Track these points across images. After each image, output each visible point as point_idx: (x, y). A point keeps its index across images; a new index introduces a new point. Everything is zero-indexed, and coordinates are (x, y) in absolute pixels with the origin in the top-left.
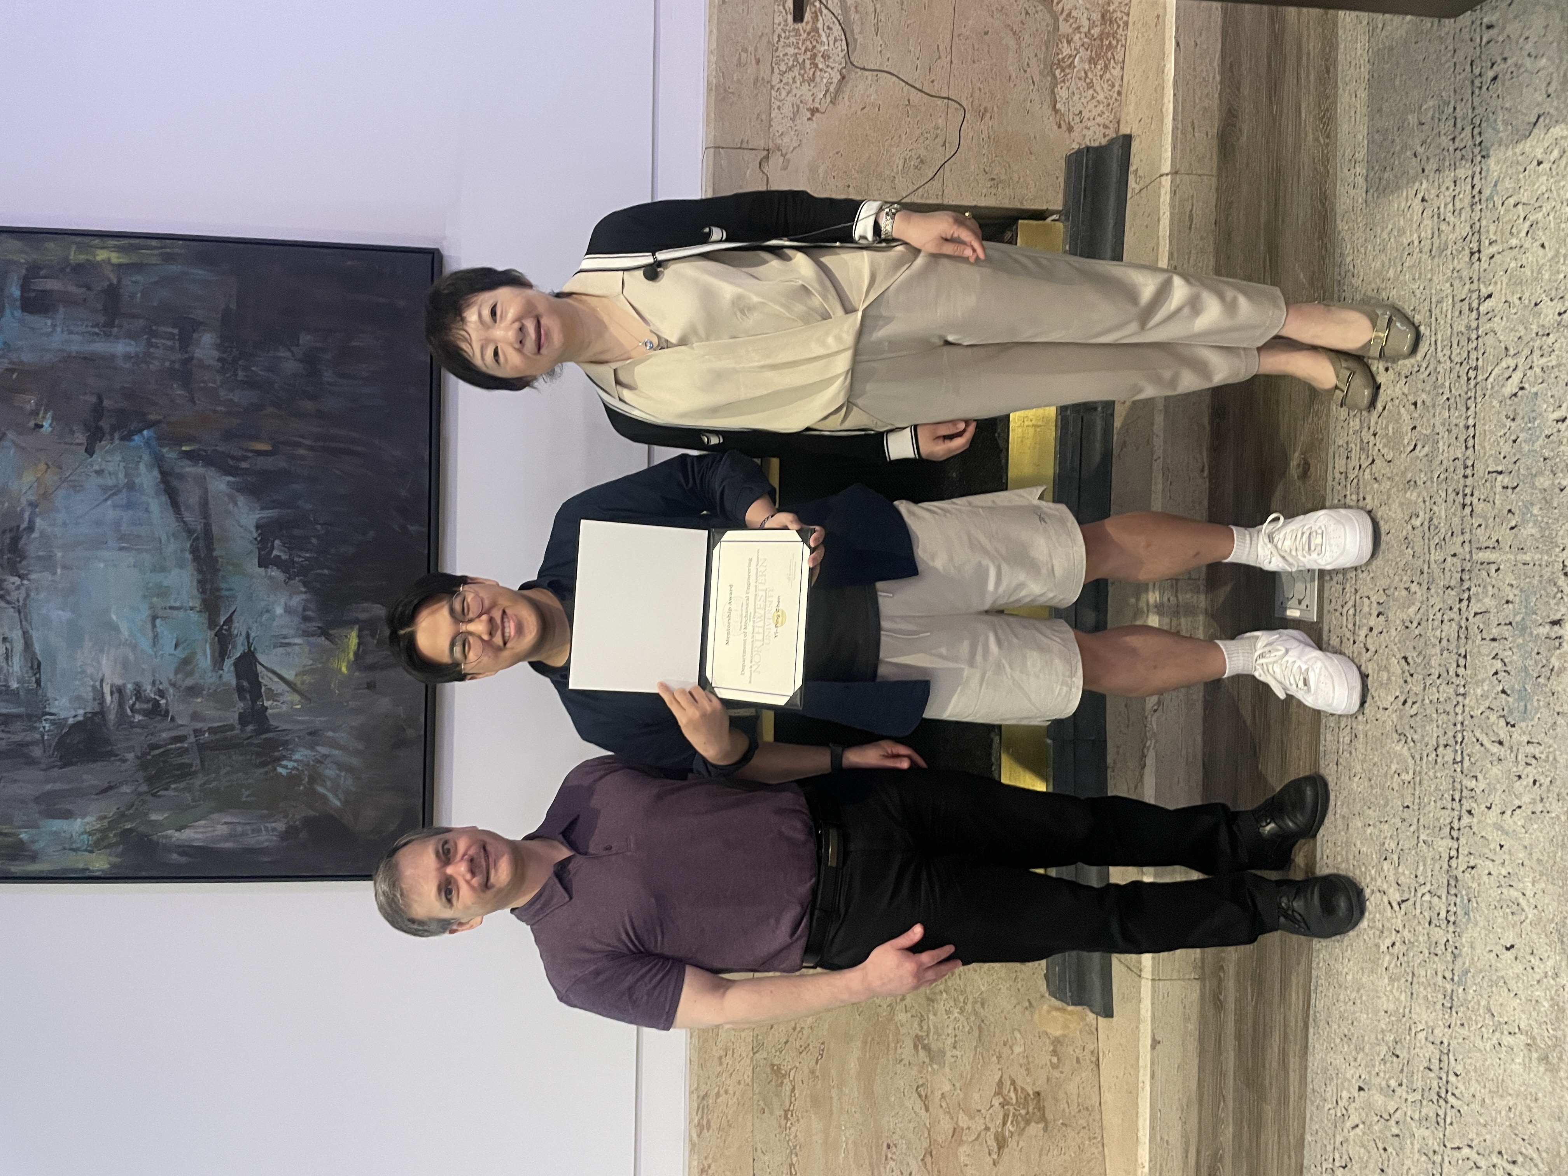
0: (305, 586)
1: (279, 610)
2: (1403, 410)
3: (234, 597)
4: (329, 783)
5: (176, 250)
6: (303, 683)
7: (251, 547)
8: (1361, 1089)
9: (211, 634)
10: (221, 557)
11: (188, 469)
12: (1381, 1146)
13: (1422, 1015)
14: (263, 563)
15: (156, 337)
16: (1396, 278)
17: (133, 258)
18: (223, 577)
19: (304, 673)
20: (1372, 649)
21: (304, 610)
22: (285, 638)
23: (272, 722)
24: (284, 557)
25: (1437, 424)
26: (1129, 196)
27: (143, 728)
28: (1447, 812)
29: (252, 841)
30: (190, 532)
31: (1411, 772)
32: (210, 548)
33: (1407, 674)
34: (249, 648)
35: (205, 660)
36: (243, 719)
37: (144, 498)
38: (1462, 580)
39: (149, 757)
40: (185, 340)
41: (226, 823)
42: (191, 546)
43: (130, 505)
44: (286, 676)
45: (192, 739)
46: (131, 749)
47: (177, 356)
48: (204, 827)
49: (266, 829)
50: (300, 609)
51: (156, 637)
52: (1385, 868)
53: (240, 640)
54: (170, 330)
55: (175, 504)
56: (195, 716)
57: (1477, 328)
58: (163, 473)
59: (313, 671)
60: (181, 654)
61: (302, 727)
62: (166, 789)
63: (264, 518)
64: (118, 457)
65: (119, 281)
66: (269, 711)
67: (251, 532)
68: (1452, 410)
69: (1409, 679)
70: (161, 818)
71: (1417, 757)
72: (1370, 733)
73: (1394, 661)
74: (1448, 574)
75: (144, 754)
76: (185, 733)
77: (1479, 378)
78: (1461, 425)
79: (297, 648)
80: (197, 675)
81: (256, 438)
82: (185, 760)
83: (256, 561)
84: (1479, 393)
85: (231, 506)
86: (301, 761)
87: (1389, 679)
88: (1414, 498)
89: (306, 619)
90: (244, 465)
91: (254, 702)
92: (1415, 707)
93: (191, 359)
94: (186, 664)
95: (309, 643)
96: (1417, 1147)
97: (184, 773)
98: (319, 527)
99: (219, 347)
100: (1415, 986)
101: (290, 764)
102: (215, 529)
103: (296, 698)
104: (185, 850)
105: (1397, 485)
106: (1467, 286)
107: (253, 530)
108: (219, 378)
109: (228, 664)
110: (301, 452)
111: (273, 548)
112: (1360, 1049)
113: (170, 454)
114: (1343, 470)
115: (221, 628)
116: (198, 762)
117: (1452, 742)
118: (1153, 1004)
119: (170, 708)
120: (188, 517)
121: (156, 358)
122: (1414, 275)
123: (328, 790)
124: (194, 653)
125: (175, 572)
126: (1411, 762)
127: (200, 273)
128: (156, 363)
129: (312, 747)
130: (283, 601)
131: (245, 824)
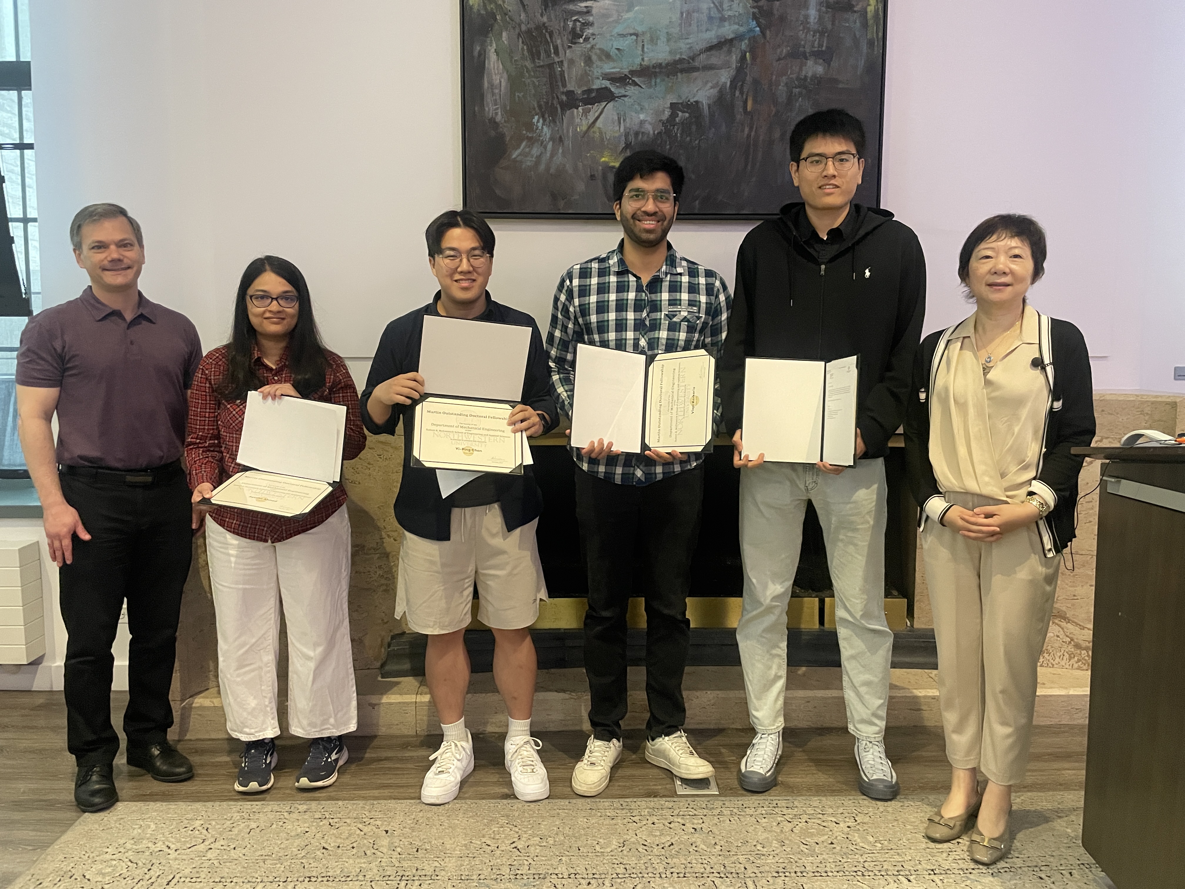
0: (658, 133)
1: (642, 117)
2: (826, 837)
3: (650, 87)
4: (527, 150)
5: (876, 49)
6: (594, 132)
7: (684, 98)
8: (387, 832)
9: (626, 71)
10: (677, 79)
11: (734, 57)
12: (355, 845)
13: (451, 864)
14: (673, 106)
15: (820, 36)
16: (907, 830)
17: (871, 22)
18: (663, 80)
19: (601, 133)
20: (672, 826)
21: (643, 133)
22: (624, 120)
23: (568, 112)
24: (677, 120)
25: (824, 856)
26: (926, 671)
27: (564, 27)
28: (584, 871)
29: (489, 99)
30: (693, 59)
31: (602, 850)
32: (682, 71)
33: (663, 846)
34: (617, 97)
35: (609, 68)
36: (570, 94)
37: (715, 28)
38: (731, 873)
39: (544, 31)
40: (818, 55)
41: (500, 82)
42: (684, 59)
43: (710, 18)
44: (599, 121)
45: (557, 59)
46: (550, 19)
47: (808, 50)
48: (498, 67)
49: (497, 109)
50: (643, 130)
51: (623, 36)
52: (535, 839)
53: (622, 91)
54: (825, 45)
55: (710, 48)
56: (572, 62)
57: (887, 875)
58: (731, 40)
59: (602, 139)
60: (613, 52)
61: (565, 131)
62: (523, 43)
63: (703, 106)
64: (741, 11)
65: (855, 12)
66: (576, 110)
67: (694, 97)
68: (834, 864)
69: (660, 847)
70: (504, 39)
71: (612, 853)
72: (617, 827)
73: (669, 838)
74: (733, 865)
75: (546, 28)
76: (560, 55)
77: (859, 878)
78: (826, 869)
79: (618, 128)
80: (599, 63)
81: (755, 101)
82: (543, 55)
83: (674, 101)
84: (849, 878)
85: (710, 84)
86: (542, 132)
87: (656, 836)
88: (774, 845)
89: (637, 134)
90: (737, 93)
91: (582, 100)
92: (644, 851)
93: (806, 59)
94: (606, 56)
95: (620, 136)
96: (363, 865)
97: (534, 55)
98: (697, 142)
99: (814, 77)
100: (467, 859)
101: (540, 124)
102: (695, 74)
103: (584, 128)
104: (483, 54)
105: (778, 835)
106: (912, 869)
107: (695, 99)
108: (794, 76)
109: (607, 83)
110: (747, 130)
111: (683, 112)
112: (413, 829)
113: (744, 45)
114: (779, 805)
115: (630, 79)
116: (542, 64)
117: (629, 872)
118: (399, 703)
119: (577, 45)
120: (703, 57)
121: (806, 35)
122: (911, 839)
123: (523, 150)
124: (613, 60)
125: (668, 49)
126: (609, 850)
127: (862, 63)
128: (803, 36)
129: (552, 139)
130: (649, 119)
131: (500, 95)
